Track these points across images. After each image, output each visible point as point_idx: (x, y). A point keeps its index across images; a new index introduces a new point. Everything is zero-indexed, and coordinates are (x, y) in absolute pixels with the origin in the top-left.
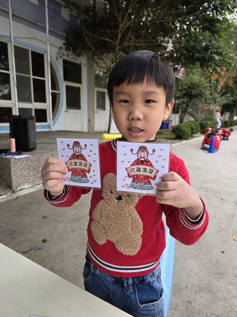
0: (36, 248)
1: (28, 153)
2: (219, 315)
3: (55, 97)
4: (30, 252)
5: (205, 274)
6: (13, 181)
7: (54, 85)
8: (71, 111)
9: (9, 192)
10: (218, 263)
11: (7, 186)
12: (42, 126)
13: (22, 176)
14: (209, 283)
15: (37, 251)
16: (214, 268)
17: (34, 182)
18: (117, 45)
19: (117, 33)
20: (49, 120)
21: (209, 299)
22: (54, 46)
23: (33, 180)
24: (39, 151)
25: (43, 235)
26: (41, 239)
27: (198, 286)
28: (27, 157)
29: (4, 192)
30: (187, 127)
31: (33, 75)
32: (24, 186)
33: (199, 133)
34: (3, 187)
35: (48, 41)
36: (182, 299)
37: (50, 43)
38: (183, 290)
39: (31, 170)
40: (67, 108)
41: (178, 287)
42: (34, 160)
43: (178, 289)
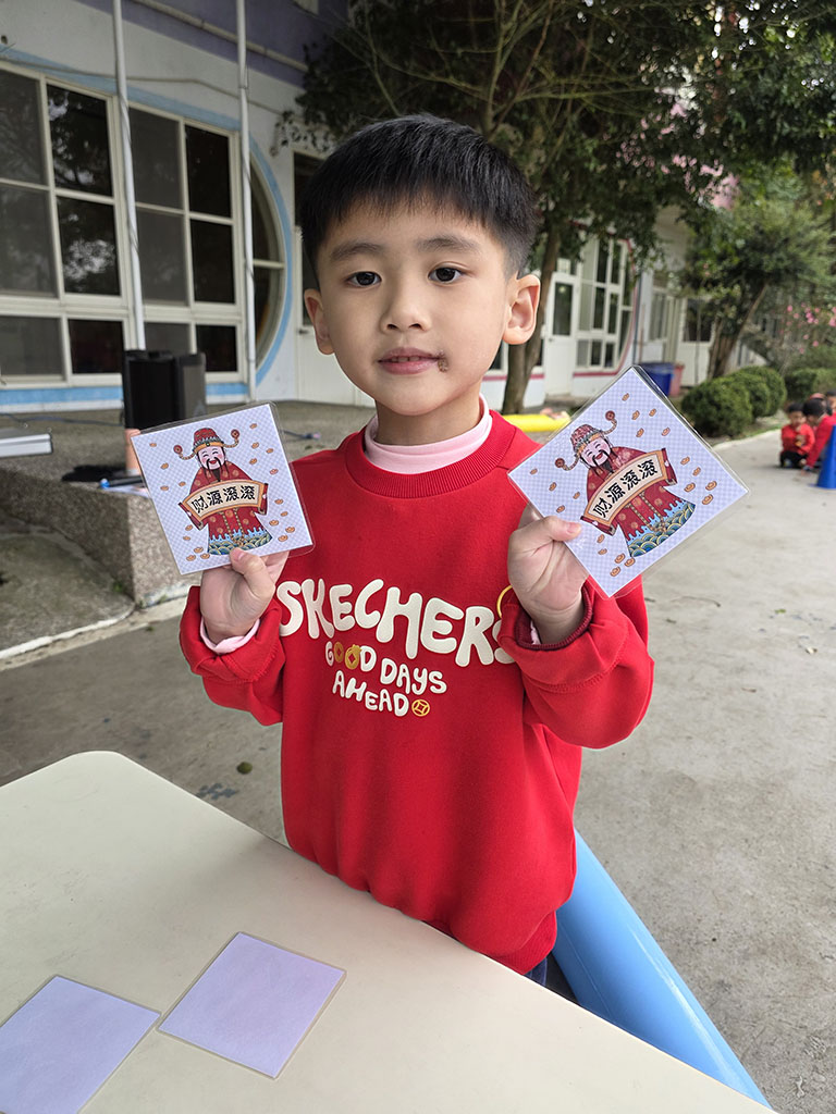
0: (219, 790)
2: (821, 1032)
3: (265, 284)
5: (781, 900)
6: (136, 571)
7: (264, 243)
9: (125, 607)
10: (827, 867)
11: (117, 588)
12: (222, 384)
14: (792, 931)
15: (222, 798)
16: (813, 883)
20: (245, 362)
21: (790, 980)
22: (265, 107)
25: (239, 751)
26: (234, 760)
27: (755, 938)
29: (107, 606)
30: (737, 391)
31: (193, 208)
32: (169, 589)
33: (781, 414)
34: (105, 590)
36: (697, 973)
38: (701, 945)
40: (305, 323)
41: (687, 936)
43: (685, 944)
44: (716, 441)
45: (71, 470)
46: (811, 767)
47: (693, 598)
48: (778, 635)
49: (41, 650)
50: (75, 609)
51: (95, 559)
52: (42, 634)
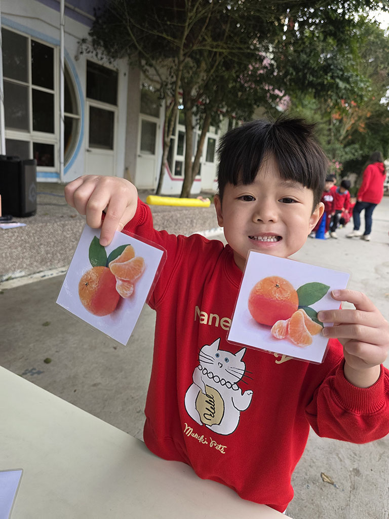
0: (34, 371)
1: (23, 220)
3: (70, 125)
7: (70, 105)
8: (97, 151)
12: (46, 173)
13: (11, 257)
15: (35, 375)
17: (31, 269)
18: (182, 47)
19: (183, 27)
20: (58, 164)
22: (73, 36)
23: (29, 265)
24: (40, 218)
25: (46, 352)
26: (42, 357)
28: (21, 227)
31: (33, 83)
32: (13, 273)
35: (62, 27)
37: (66, 30)
39: (26, 249)
40: (90, 146)
42: (33, 232)
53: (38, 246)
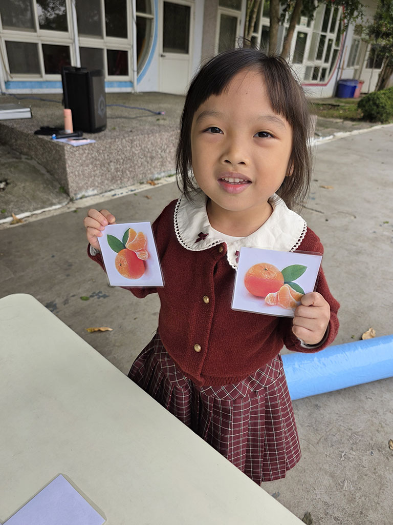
0: (101, 295)
1: (93, 135)
2: (358, 432)
4: (91, 299)
6: (70, 182)
8: (171, 55)
9: (65, 199)
11: (62, 190)
13: (84, 175)
15: (101, 299)
17: (102, 187)
20: (132, 72)
21: (350, 407)
23: (101, 183)
24: (110, 133)
28: (91, 144)
29: (57, 198)
30: (389, 98)
32: (86, 192)
34: (56, 190)
39: (97, 167)
42: (102, 148)
44: (374, 124)
45: (39, 129)
46: (383, 305)
47: (343, 213)
48: (382, 236)
49: (26, 219)
50: (42, 199)
51: (51, 174)
52: (26, 211)
53: (109, 164)
